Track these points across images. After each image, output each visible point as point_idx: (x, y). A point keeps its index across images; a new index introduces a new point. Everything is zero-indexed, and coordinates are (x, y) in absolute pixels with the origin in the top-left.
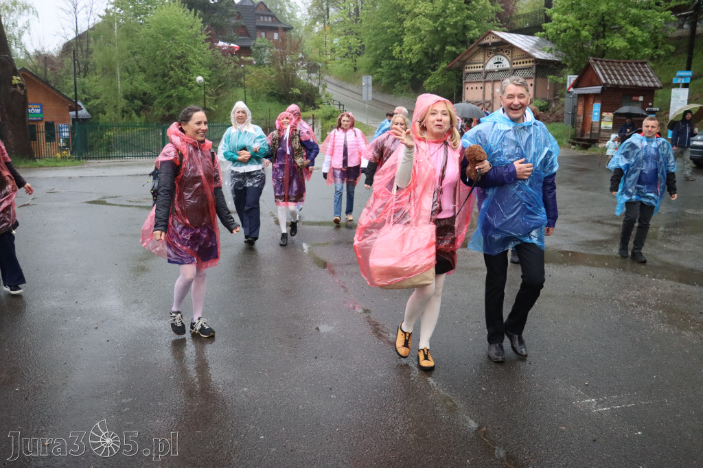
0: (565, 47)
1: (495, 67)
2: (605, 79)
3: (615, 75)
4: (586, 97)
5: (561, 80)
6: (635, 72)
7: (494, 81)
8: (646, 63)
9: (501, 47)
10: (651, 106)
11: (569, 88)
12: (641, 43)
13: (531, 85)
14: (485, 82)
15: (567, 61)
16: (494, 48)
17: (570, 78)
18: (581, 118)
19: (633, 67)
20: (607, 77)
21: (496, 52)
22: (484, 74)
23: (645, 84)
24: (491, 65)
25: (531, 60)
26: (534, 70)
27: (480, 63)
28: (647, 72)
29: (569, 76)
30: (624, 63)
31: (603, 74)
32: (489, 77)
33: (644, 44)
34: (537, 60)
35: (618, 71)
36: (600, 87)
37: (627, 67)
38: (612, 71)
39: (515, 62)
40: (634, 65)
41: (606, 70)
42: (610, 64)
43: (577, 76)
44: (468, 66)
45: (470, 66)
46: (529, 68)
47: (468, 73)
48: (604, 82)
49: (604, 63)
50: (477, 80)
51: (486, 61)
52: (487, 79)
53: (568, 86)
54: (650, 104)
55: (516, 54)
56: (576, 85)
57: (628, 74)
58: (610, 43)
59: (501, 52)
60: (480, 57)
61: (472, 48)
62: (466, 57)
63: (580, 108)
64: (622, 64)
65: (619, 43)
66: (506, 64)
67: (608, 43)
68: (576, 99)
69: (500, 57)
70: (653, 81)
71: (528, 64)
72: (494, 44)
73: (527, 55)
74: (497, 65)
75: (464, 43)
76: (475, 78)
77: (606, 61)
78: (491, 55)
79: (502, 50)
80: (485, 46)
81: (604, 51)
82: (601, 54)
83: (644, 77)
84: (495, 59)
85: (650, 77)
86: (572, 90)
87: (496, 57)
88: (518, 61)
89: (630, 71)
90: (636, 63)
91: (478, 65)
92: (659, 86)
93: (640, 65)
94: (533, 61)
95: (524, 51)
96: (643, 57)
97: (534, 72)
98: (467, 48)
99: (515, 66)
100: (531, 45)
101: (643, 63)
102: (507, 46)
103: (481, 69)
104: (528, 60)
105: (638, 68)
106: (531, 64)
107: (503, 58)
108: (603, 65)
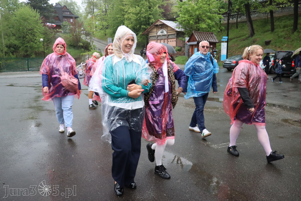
0: (185, 27)
1: (161, 34)
2: (198, 39)
3: (202, 38)
4: (192, 46)
5: (183, 39)
6: (209, 36)
7: (161, 39)
8: (213, 33)
9: (163, 26)
10: (215, 49)
11: (186, 43)
12: (212, 26)
13: (175, 41)
14: (157, 40)
15: (186, 32)
16: (160, 26)
17: (187, 39)
18: (191, 53)
19: (208, 35)
20: (199, 38)
21: (161, 28)
22: (157, 37)
23: (213, 41)
24: (159, 33)
25: (175, 31)
26: (176, 35)
27: (155, 32)
28: (213, 36)
29: (186, 38)
30: (205, 33)
31: (197, 37)
32: (159, 38)
33: (213, 26)
34: (177, 31)
35: (203, 36)
36: (197, 42)
37: (206, 35)
38: (201, 36)
39: (169, 32)
40: (209, 34)
41: (199, 36)
42: (200, 33)
43: (189, 38)
44: (150, 33)
45: (151, 33)
46: (174, 34)
47: (150, 36)
48: (198, 40)
49: (198, 33)
50: (154, 39)
51: (158, 31)
52: (158, 39)
53: (186, 42)
54: (215, 48)
55: (169, 29)
56: (189, 41)
57: (207, 37)
58: (201, 26)
59: (163, 28)
60: (155, 30)
61: (152, 26)
62: (150, 30)
63: (190, 50)
64: (205, 34)
65: (203, 26)
66: (165, 33)
67: (200, 25)
68: (189, 47)
69: (163, 30)
70: (215, 40)
71: (174, 33)
72: (160, 25)
73: (173, 30)
74: (162, 33)
75: (149, 24)
76: (153, 38)
77: (199, 33)
78: (159, 29)
79: (163, 27)
80: (157, 26)
81: (199, 29)
82: (198, 30)
83: (212, 38)
84: (161, 31)
85: (214, 38)
86: (187, 43)
87: (161, 30)
88: (170, 32)
89: (207, 36)
90: (210, 33)
91: (155, 33)
92: (217, 42)
93: (211, 34)
94: (175, 32)
95: (171, 28)
96: (213, 31)
97: (176, 36)
98: (150, 26)
99: (169, 34)
100: (175, 25)
101: (212, 33)
102: (165, 26)
103: (156, 35)
104: (173, 31)
105: (210, 35)
106: (175, 33)
107: (164, 30)
108: (198, 34)
